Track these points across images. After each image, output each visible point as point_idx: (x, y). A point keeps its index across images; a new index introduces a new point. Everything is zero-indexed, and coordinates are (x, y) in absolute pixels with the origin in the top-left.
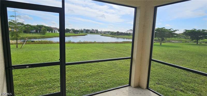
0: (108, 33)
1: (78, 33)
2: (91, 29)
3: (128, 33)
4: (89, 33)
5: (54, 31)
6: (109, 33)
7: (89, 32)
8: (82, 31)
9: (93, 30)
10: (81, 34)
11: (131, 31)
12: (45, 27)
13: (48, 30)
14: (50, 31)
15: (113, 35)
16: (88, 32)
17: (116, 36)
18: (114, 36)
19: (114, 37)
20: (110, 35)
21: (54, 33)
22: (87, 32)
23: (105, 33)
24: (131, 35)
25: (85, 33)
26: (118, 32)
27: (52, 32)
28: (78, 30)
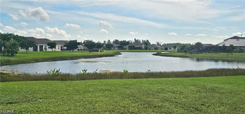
0: (175, 47)
1: (98, 51)
2: (133, 40)
3: (227, 44)
4: (127, 50)
5: (40, 46)
6: (177, 49)
7: (127, 47)
8: (109, 46)
9: (137, 41)
10: (105, 52)
11: (235, 40)
12: (17, 38)
13: (23, 46)
14: (28, 47)
15: (185, 52)
16: (125, 47)
17: (193, 55)
18: (188, 54)
19: (187, 57)
20: (178, 51)
21: (41, 52)
22: (123, 46)
23: (166, 49)
24: (235, 50)
25: (117, 50)
26: (199, 44)
27: (35, 49)
28: (102, 42)
